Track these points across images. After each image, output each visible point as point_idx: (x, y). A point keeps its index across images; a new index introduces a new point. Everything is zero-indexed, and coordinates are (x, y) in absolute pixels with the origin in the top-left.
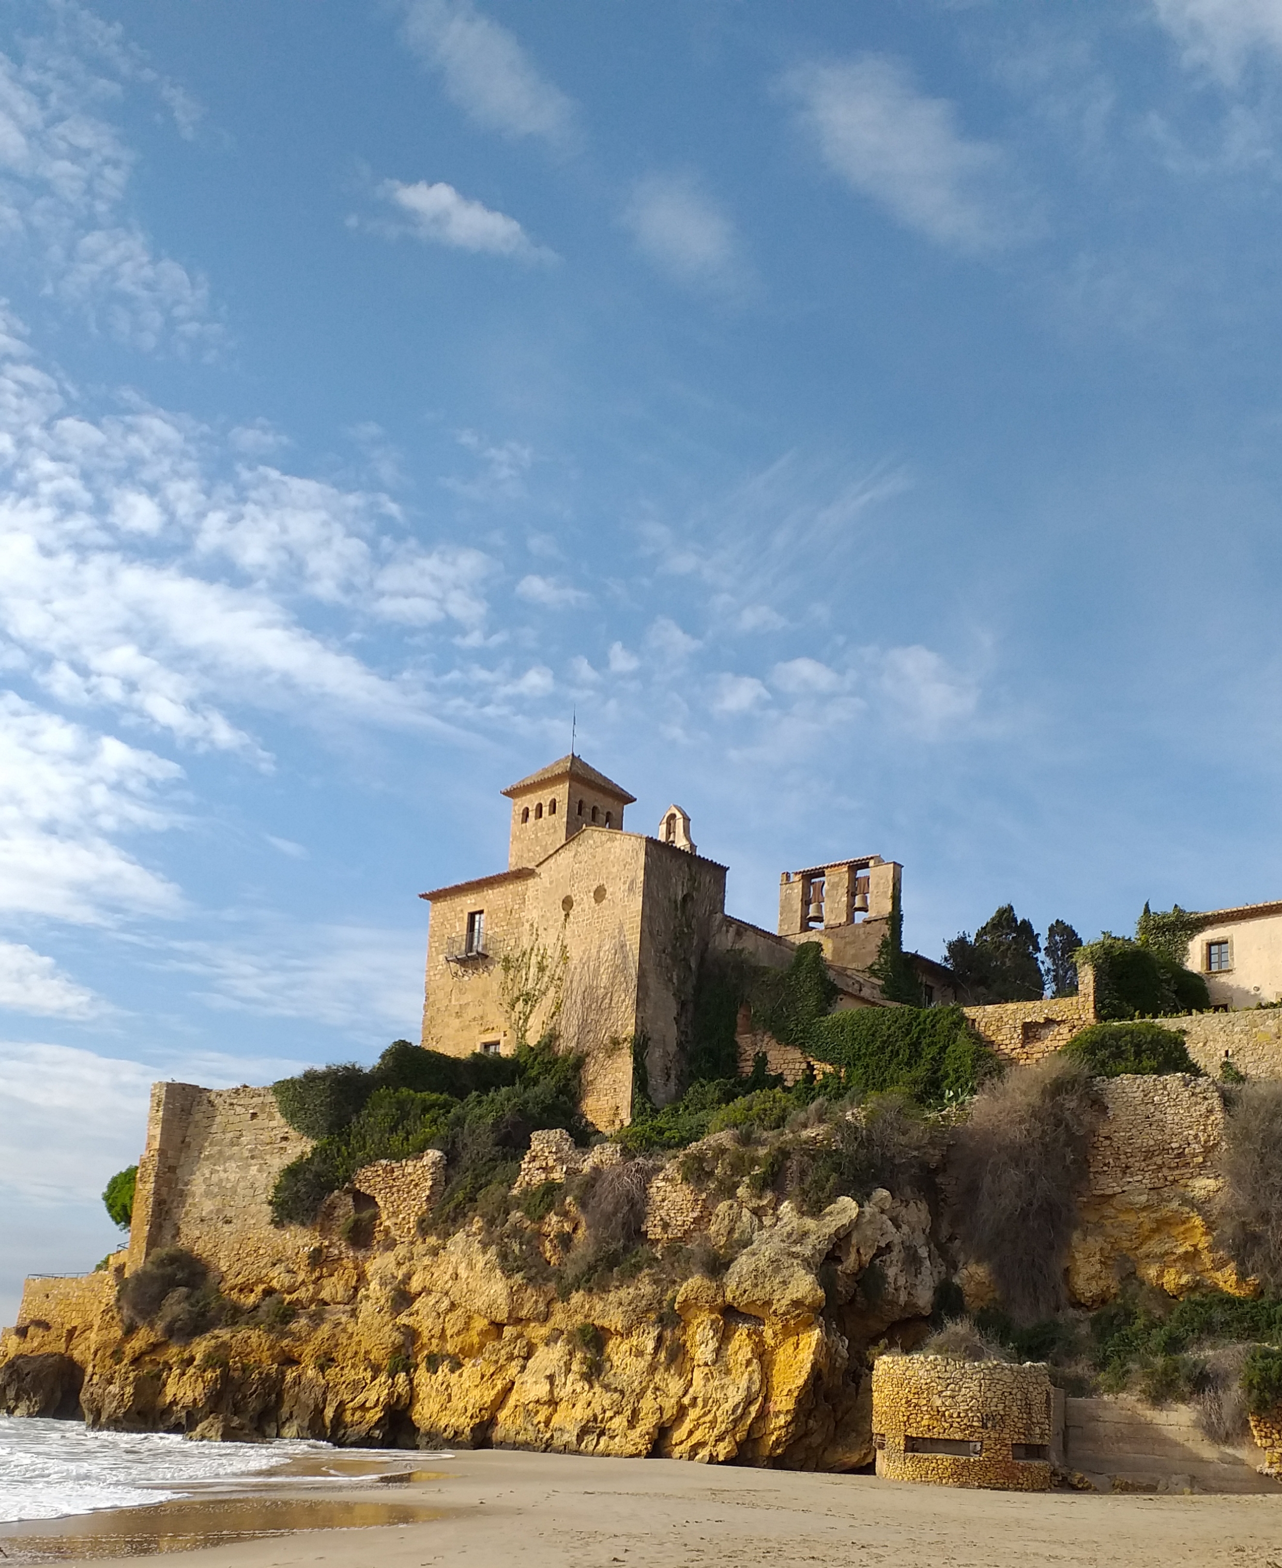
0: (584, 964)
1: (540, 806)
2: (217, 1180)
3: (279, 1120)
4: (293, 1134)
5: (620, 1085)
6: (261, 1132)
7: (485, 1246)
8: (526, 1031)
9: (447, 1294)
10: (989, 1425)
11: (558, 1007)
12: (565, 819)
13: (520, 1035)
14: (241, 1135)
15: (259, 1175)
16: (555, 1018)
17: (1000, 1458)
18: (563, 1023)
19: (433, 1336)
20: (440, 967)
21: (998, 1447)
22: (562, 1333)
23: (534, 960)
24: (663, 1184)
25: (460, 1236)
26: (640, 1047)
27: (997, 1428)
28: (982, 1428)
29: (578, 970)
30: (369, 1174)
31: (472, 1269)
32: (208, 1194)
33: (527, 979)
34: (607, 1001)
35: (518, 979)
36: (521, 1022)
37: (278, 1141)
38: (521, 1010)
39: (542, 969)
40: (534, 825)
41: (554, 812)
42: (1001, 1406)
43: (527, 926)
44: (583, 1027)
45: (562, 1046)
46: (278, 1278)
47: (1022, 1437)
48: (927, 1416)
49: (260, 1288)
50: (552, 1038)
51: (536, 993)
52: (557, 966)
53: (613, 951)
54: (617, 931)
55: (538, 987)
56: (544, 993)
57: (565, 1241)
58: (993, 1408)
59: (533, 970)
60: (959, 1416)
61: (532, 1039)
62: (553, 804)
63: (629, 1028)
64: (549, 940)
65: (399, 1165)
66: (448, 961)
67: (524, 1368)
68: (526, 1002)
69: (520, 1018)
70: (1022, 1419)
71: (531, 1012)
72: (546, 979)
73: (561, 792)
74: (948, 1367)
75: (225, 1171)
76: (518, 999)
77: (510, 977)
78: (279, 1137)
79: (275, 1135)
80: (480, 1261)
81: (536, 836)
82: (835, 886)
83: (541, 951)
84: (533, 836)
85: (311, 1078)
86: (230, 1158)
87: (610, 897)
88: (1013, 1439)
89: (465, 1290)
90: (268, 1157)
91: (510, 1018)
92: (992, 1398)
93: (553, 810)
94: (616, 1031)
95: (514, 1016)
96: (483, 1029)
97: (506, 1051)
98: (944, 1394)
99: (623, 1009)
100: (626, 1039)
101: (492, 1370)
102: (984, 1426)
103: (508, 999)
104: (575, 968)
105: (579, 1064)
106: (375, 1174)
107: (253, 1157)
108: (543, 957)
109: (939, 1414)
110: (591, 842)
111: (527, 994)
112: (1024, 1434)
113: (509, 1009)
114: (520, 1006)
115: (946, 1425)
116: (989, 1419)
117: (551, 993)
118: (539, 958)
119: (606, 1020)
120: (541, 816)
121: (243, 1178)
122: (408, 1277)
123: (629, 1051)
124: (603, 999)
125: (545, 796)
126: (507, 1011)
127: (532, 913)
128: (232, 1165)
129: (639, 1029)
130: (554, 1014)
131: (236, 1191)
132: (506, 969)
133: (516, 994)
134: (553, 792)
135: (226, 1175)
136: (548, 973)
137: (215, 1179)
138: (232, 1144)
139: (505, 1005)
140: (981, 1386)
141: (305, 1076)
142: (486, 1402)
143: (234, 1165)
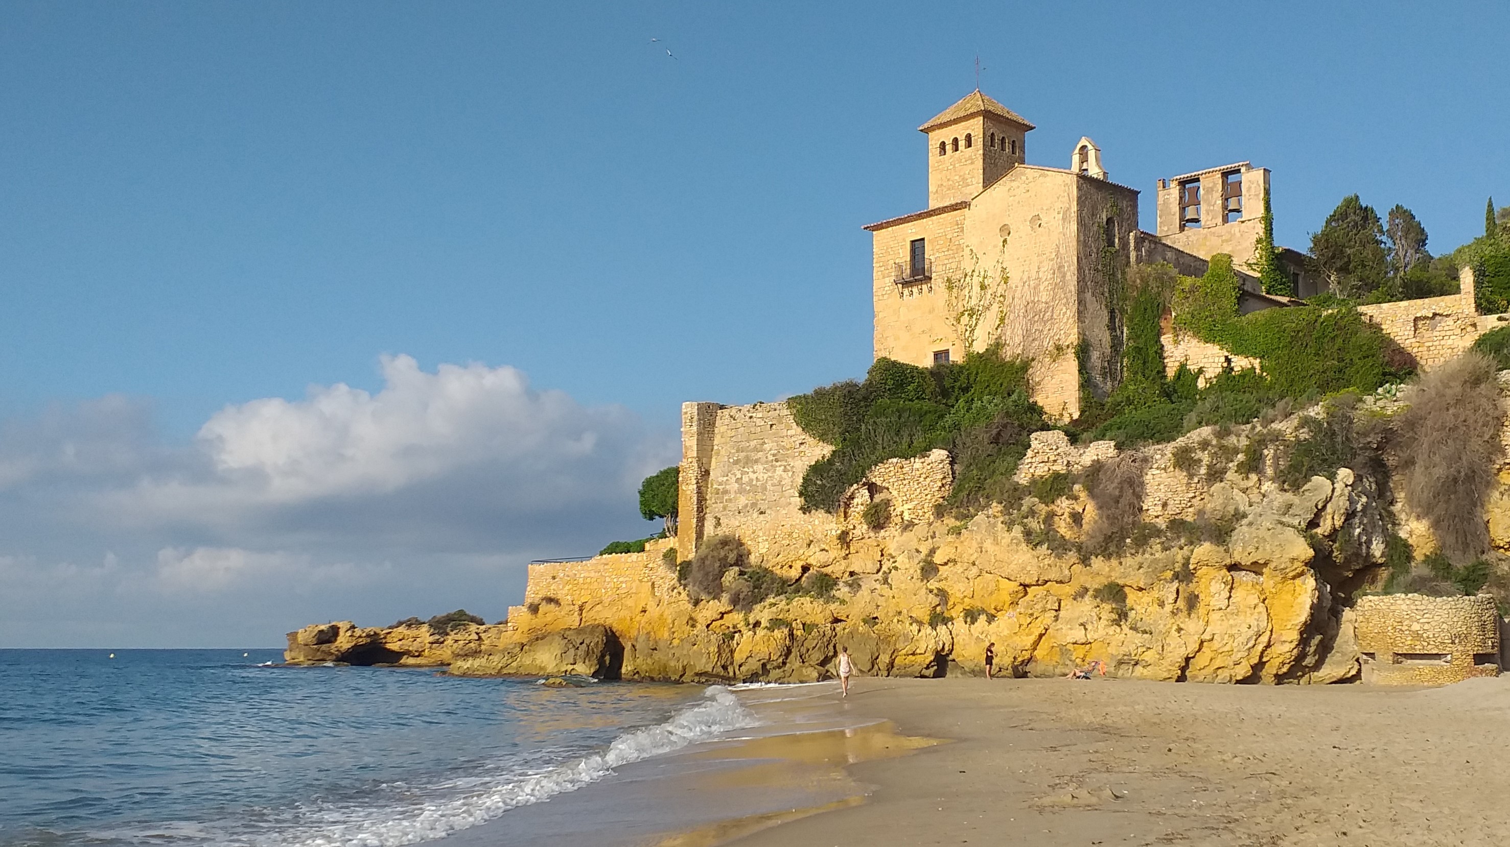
0: (1024, 283)
1: (956, 141)
2: (747, 480)
3: (796, 430)
4: (810, 440)
5: (1067, 384)
6: (782, 439)
7: (1009, 525)
8: (973, 341)
9: (974, 564)
10: (1457, 641)
11: (1002, 320)
12: (981, 152)
13: (967, 345)
14: (764, 443)
15: (784, 475)
16: (999, 330)
17: (1466, 665)
18: (1008, 333)
19: (965, 597)
20: (887, 288)
21: (1464, 657)
22: (1087, 590)
23: (976, 280)
24: (1158, 472)
25: (980, 517)
26: (1083, 351)
27: (1463, 643)
28: (1452, 643)
29: (1020, 288)
30: (883, 470)
31: (997, 544)
32: (741, 491)
33: (970, 297)
34: (1049, 313)
35: (961, 298)
36: (968, 333)
37: (798, 446)
38: (966, 323)
39: (983, 287)
40: (952, 157)
41: (970, 146)
42: (1464, 628)
43: (967, 251)
44: (1027, 334)
45: (1008, 354)
46: (815, 558)
47: (1480, 648)
48: (1410, 638)
49: (798, 566)
50: (998, 345)
51: (981, 308)
52: (998, 285)
53: (1052, 272)
54: (1054, 254)
55: (982, 303)
56: (988, 308)
57: (1077, 518)
58: (1459, 629)
59: (976, 289)
60: (1434, 637)
61: (980, 347)
62: (969, 138)
63: (1072, 336)
64: (988, 264)
65: (908, 462)
66: (896, 284)
67: (1057, 618)
68: (971, 316)
69: (966, 330)
70: (1480, 635)
71: (976, 324)
72: (989, 296)
73: (976, 127)
74: (1423, 602)
75: (754, 472)
76: (962, 314)
77: (954, 295)
78: (797, 443)
79: (794, 442)
80: (1006, 538)
81: (954, 167)
82: (1210, 191)
83: (982, 273)
84: (951, 167)
85: (820, 394)
86: (756, 461)
87: (1045, 225)
88: (1474, 651)
89: (994, 561)
90: (790, 459)
91: (956, 330)
92: (1457, 622)
93: (969, 145)
94: (1059, 339)
95: (961, 328)
96: (932, 339)
97: (957, 357)
98: (1421, 621)
99: (1065, 320)
100: (1068, 347)
101: (1029, 620)
102: (1453, 643)
103: (954, 314)
104: (1017, 287)
105: (1026, 366)
106: (887, 471)
107: (777, 461)
108: (984, 278)
109: (1417, 636)
110: (1024, 178)
111: (972, 309)
112: (1481, 646)
113: (955, 323)
114: (965, 319)
115: (1425, 644)
116: (1456, 637)
117: (995, 307)
118: (981, 279)
119: (1049, 330)
120: (957, 150)
121: (770, 477)
122: (932, 552)
123: (1074, 355)
124: (1045, 312)
125: (959, 131)
126: (953, 325)
127: (971, 239)
128: (759, 467)
129: (1081, 337)
130: (999, 325)
131: (766, 487)
132: (950, 288)
133: (962, 309)
134: (968, 128)
135: (755, 475)
136: (990, 291)
137: (745, 479)
138: (756, 450)
139: (952, 320)
140: (1449, 613)
141: (816, 392)
142: (1026, 645)
143: (762, 468)
